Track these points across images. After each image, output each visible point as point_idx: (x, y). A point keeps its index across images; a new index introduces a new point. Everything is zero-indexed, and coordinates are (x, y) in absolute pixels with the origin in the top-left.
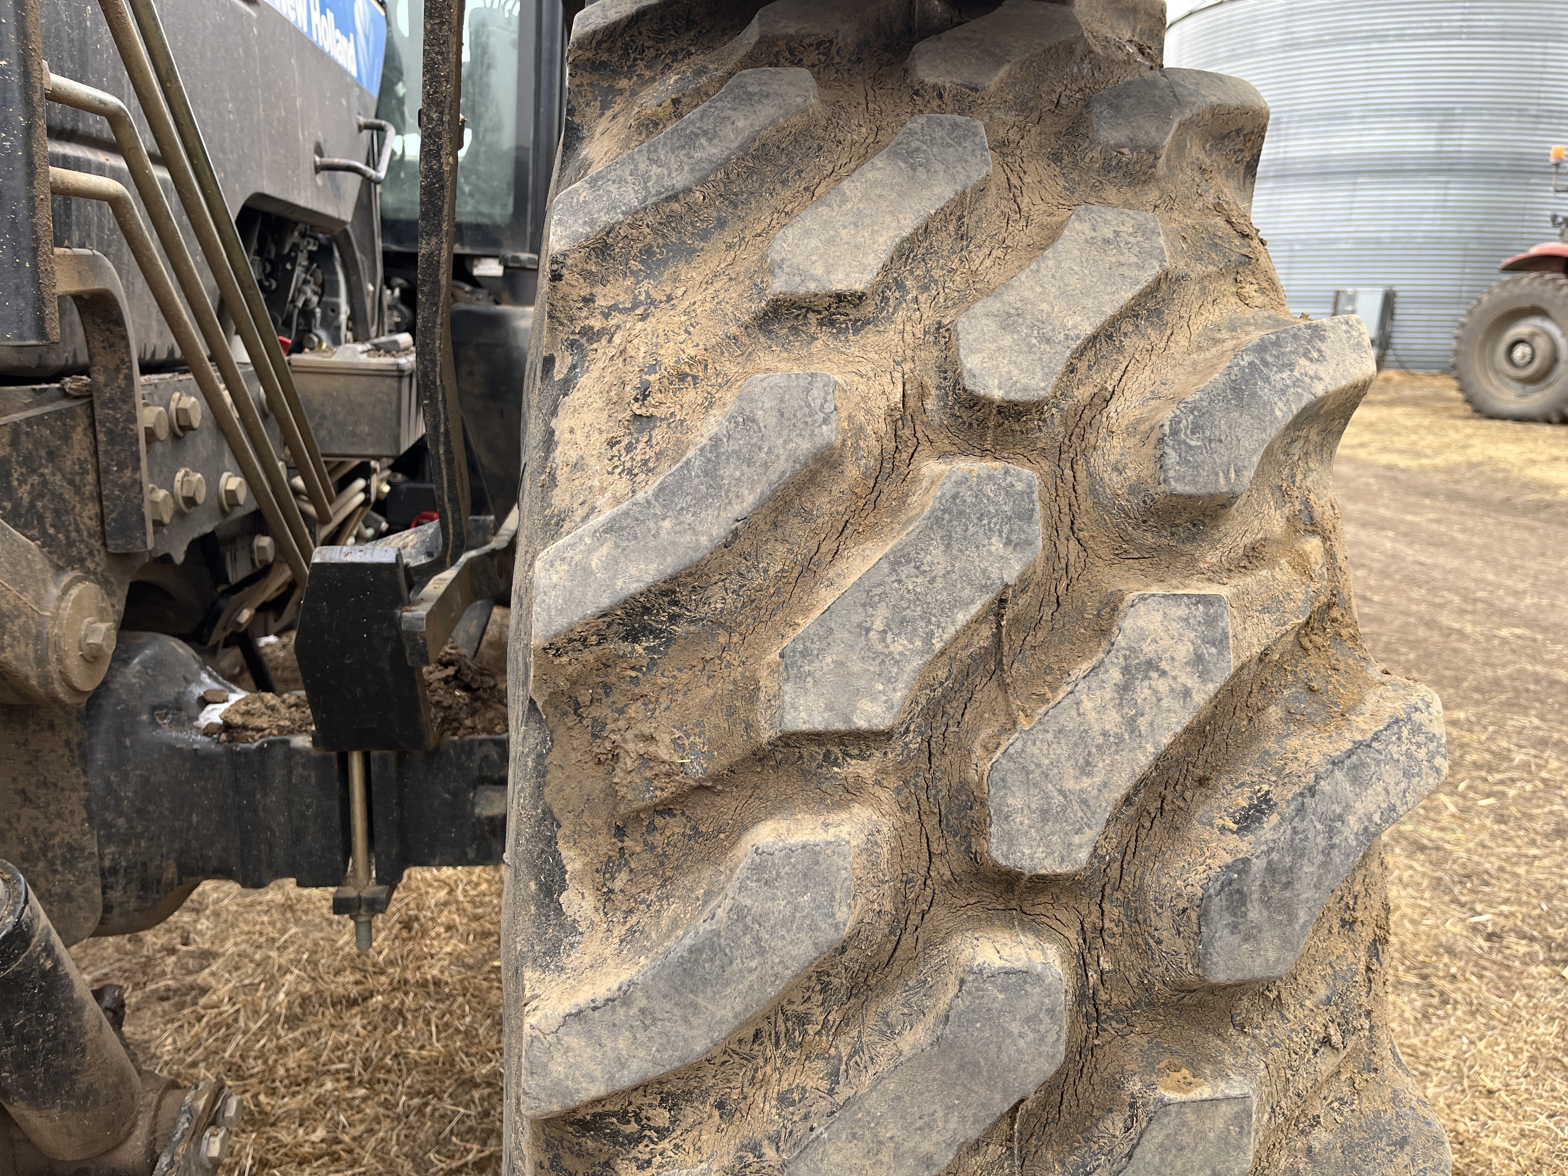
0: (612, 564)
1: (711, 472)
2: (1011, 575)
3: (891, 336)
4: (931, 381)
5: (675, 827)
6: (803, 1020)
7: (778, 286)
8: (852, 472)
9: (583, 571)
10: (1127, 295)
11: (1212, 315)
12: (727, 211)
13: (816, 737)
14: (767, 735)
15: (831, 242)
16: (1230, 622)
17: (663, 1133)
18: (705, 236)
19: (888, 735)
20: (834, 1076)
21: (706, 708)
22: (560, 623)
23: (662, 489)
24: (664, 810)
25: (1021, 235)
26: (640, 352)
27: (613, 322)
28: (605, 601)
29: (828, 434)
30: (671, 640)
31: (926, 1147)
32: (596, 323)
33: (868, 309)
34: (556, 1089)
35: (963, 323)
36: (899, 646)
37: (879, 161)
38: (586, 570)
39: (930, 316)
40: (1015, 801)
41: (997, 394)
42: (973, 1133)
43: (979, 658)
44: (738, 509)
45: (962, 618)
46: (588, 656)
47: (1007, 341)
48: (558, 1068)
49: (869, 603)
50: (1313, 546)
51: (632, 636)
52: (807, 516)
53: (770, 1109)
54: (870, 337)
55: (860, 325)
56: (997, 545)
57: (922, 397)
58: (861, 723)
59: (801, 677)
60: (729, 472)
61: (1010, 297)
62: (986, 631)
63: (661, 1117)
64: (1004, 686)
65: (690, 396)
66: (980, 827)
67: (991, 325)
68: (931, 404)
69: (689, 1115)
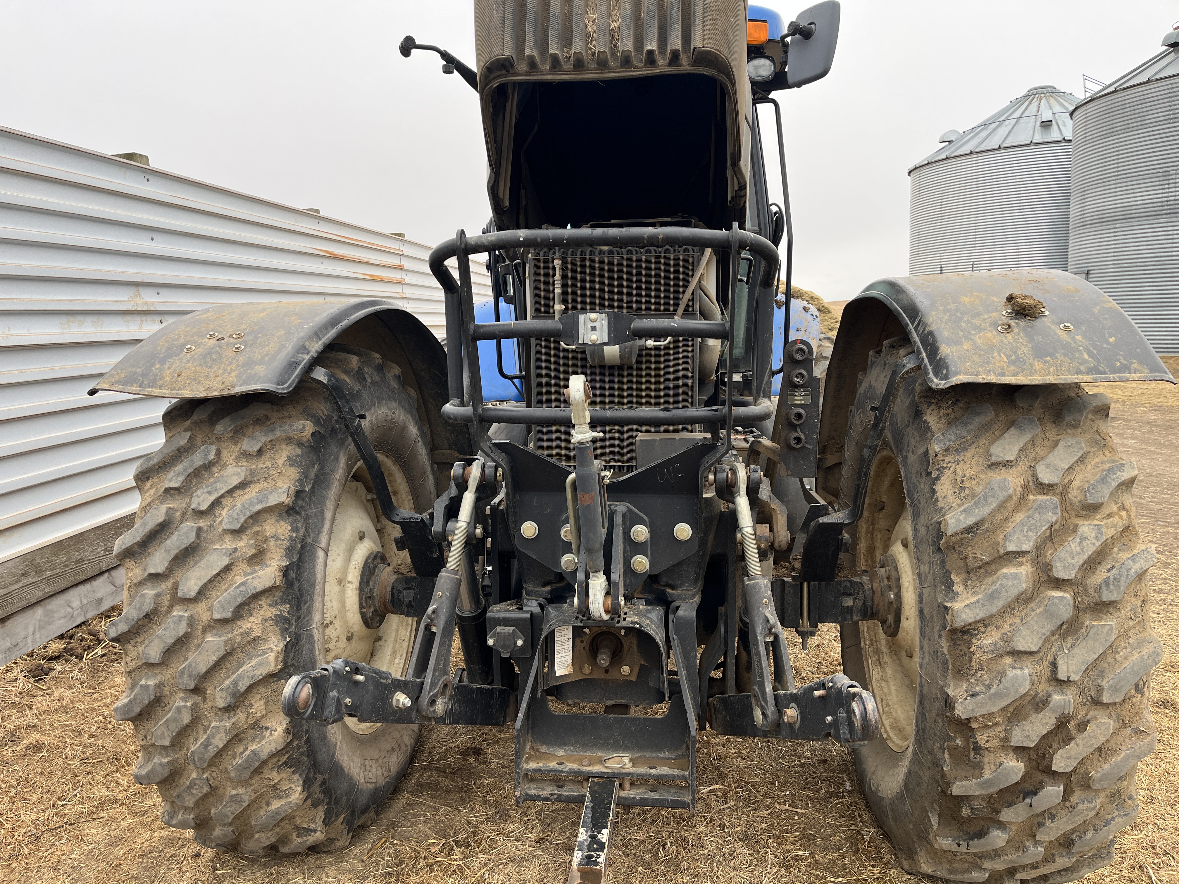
0: (965, 518)
1: (985, 499)
2: (1054, 520)
3: (1019, 468)
4: (1030, 479)
5: (982, 571)
6: (1014, 609)
7: (993, 459)
8: (1015, 499)
9: (958, 520)
10: (1075, 459)
11: (1097, 460)
12: (974, 440)
13: (1013, 552)
14: (1002, 552)
15: (1004, 448)
16: (1103, 529)
17: (983, 633)
18: (970, 445)
19: (1029, 552)
20: (1022, 619)
21: (987, 548)
22: (954, 530)
23: (975, 503)
24: (979, 568)
25: (1047, 443)
26: (960, 472)
27: (949, 465)
28: (965, 526)
29: (1011, 491)
30: (976, 534)
31: (1044, 631)
32: (945, 465)
33: (1013, 463)
34: (963, 620)
35: (1037, 467)
36: (1030, 534)
37: (1012, 429)
38: (959, 519)
39: (1028, 464)
40: (1058, 564)
41: (1047, 482)
42: (1053, 628)
43: (1047, 537)
44: (992, 507)
45: (1044, 528)
46: (958, 538)
47: (1048, 470)
48: (963, 616)
49: (1023, 526)
50: (1124, 514)
51: (968, 533)
52: (1006, 508)
53: (1008, 627)
54: (1014, 469)
55: (1012, 467)
56: (1050, 514)
57: (1028, 482)
58: (1024, 549)
59: (1010, 541)
60: (989, 500)
61: (1048, 460)
62: (1048, 532)
63: (983, 629)
64: (1053, 543)
65: (973, 482)
66: (1051, 570)
67: (1043, 467)
68: (1030, 484)
69: (989, 629)
